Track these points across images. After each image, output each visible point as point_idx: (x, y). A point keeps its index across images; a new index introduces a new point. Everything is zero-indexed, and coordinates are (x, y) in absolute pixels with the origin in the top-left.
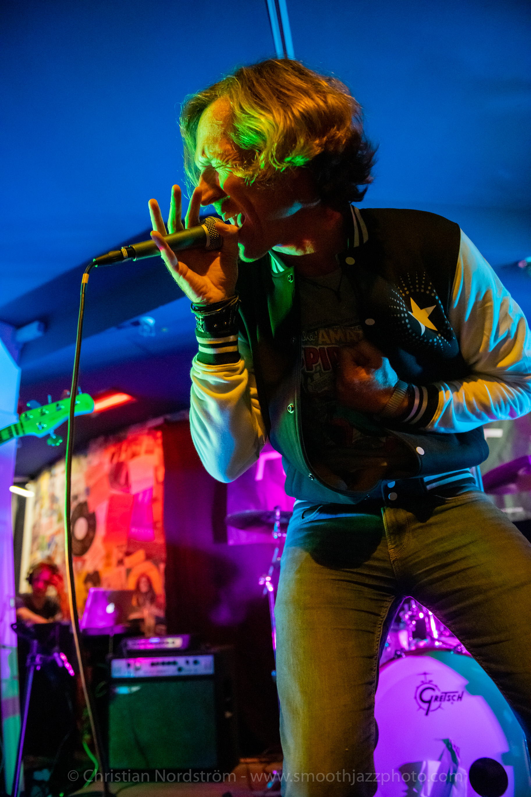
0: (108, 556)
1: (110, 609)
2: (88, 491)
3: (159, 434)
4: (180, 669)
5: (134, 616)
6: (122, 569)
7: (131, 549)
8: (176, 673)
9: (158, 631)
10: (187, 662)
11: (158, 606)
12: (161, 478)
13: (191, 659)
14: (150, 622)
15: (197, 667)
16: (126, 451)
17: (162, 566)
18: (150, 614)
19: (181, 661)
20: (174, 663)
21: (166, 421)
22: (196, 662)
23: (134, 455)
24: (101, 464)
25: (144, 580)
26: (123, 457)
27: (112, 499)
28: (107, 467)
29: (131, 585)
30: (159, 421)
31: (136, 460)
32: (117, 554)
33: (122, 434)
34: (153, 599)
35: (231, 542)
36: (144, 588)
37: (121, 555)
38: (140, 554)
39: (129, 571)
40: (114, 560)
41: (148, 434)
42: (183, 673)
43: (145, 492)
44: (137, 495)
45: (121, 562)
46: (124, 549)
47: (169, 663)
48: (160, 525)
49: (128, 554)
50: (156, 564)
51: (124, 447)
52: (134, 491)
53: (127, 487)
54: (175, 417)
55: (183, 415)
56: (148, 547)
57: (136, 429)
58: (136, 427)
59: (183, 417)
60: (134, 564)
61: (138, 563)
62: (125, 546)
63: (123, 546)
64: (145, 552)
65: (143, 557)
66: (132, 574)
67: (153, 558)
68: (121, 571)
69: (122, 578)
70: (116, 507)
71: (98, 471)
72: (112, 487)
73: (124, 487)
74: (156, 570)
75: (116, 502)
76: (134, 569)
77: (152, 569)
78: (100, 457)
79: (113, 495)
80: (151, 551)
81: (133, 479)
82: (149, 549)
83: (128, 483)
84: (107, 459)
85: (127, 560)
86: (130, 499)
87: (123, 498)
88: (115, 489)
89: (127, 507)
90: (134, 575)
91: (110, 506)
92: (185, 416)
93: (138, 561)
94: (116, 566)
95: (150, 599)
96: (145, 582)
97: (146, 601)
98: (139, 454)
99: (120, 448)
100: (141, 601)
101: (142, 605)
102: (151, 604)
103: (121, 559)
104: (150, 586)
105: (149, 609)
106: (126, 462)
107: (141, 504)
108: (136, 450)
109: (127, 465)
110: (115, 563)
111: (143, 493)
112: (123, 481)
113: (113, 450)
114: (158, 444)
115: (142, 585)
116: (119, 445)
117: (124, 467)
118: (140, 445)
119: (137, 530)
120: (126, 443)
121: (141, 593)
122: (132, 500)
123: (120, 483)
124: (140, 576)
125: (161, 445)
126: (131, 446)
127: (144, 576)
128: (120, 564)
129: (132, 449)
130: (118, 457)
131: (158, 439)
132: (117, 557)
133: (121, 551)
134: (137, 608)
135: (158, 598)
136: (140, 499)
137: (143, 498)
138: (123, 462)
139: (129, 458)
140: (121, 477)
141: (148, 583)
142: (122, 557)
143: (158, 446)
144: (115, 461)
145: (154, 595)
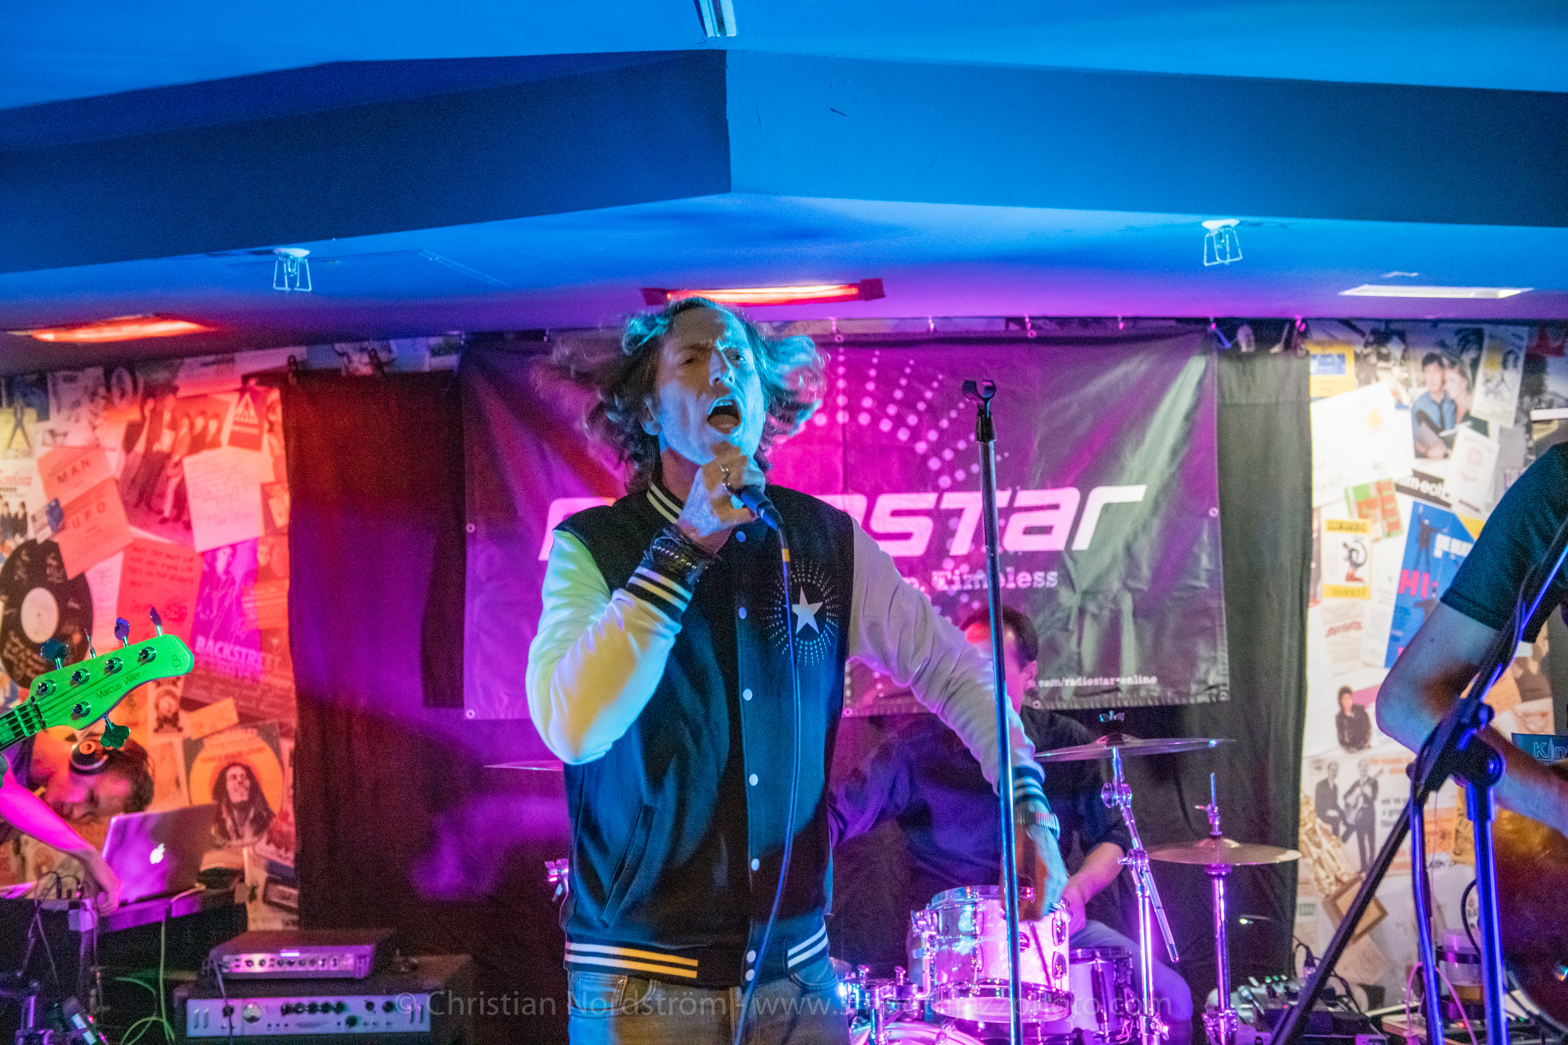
2: (56, 514)
3: (275, 395)
4: (352, 1021)
5: (212, 861)
6: (177, 740)
7: (198, 695)
8: (343, 1029)
9: (276, 900)
10: (370, 1006)
11: (278, 841)
12: (282, 520)
13: (379, 1001)
14: (256, 875)
15: (392, 1016)
16: (174, 426)
17: (287, 746)
18: (255, 858)
19: (355, 1004)
20: (340, 1008)
21: (292, 361)
22: (389, 1007)
23: (199, 443)
24: (96, 446)
25: (237, 771)
26: (165, 442)
27: (134, 550)
29: (201, 795)
30: (276, 359)
31: (205, 455)
33: (160, 376)
34: (262, 823)
35: (470, 714)
36: (237, 795)
37: (168, 705)
38: (225, 710)
39: (192, 749)
41: (242, 392)
42: (358, 1029)
43: (233, 547)
44: (211, 556)
45: (168, 722)
46: (178, 691)
47: (326, 1008)
48: (280, 641)
49: (189, 704)
50: (270, 739)
51: (167, 416)
52: (203, 539)
53: (180, 526)
54: (323, 359)
55: (342, 354)
56: (245, 692)
57: (205, 370)
58: (206, 364)
59: (345, 359)
60: (207, 731)
61: (219, 732)
62: (180, 684)
63: (174, 683)
64: (237, 705)
65: (234, 718)
66: (202, 755)
67: (260, 723)
68: (171, 745)
69: (174, 761)
70: (150, 574)
71: (86, 463)
72: (132, 519)
73: (170, 524)
74: (269, 752)
75: (150, 563)
76: (206, 742)
77: (260, 750)
78: (94, 428)
79: (136, 539)
80: (253, 705)
81: (196, 506)
82: (249, 699)
83: (185, 518)
84: (113, 436)
85: (186, 719)
86: (191, 560)
87: (168, 556)
88: (144, 526)
89: (182, 580)
90: (206, 760)
91: (129, 569)
92: (350, 361)
93: (220, 726)
94: (156, 731)
95: (254, 821)
96: (239, 779)
97: (243, 825)
98: (215, 444)
99: (156, 414)
100: (229, 823)
101: (232, 834)
102: (257, 833)
103: (170, 715)
104: (255, 790)
105: (253, 845)
106: (176, 458)
107: (224, 578)
108: (205, 428)
109: (179, 464)
110: (153, 723)
111: (229, 551)
112: (168, 510)
113: (135, 415)
114: (271, 424)
115: (231, 785)
116: (150, 404)
117: (169, 471)
118: (218, 417)
119: (211, 642)
120: (170, 401)
121: (230, 806)
122: (200, 566)
123: (160, 512)
124: (224, 764)
125: (278, 428)
126: (188, 415)
127: (234, 764)
128: (166, 726)
129: (192, 426)
130: (150, 443)
131: (271, 408)
132: (157, 706)
133: (169, 693)
134: (219, 841)
135: (274, 820)
136: (221, 565)
137: (229, 564)
138: (168, 456)
139: (184, 448)
140: (162, 496)
141: (247, 783)
142: (173, 710)
143: (271, 430)
144: (140, 447)
145: (265, 814)
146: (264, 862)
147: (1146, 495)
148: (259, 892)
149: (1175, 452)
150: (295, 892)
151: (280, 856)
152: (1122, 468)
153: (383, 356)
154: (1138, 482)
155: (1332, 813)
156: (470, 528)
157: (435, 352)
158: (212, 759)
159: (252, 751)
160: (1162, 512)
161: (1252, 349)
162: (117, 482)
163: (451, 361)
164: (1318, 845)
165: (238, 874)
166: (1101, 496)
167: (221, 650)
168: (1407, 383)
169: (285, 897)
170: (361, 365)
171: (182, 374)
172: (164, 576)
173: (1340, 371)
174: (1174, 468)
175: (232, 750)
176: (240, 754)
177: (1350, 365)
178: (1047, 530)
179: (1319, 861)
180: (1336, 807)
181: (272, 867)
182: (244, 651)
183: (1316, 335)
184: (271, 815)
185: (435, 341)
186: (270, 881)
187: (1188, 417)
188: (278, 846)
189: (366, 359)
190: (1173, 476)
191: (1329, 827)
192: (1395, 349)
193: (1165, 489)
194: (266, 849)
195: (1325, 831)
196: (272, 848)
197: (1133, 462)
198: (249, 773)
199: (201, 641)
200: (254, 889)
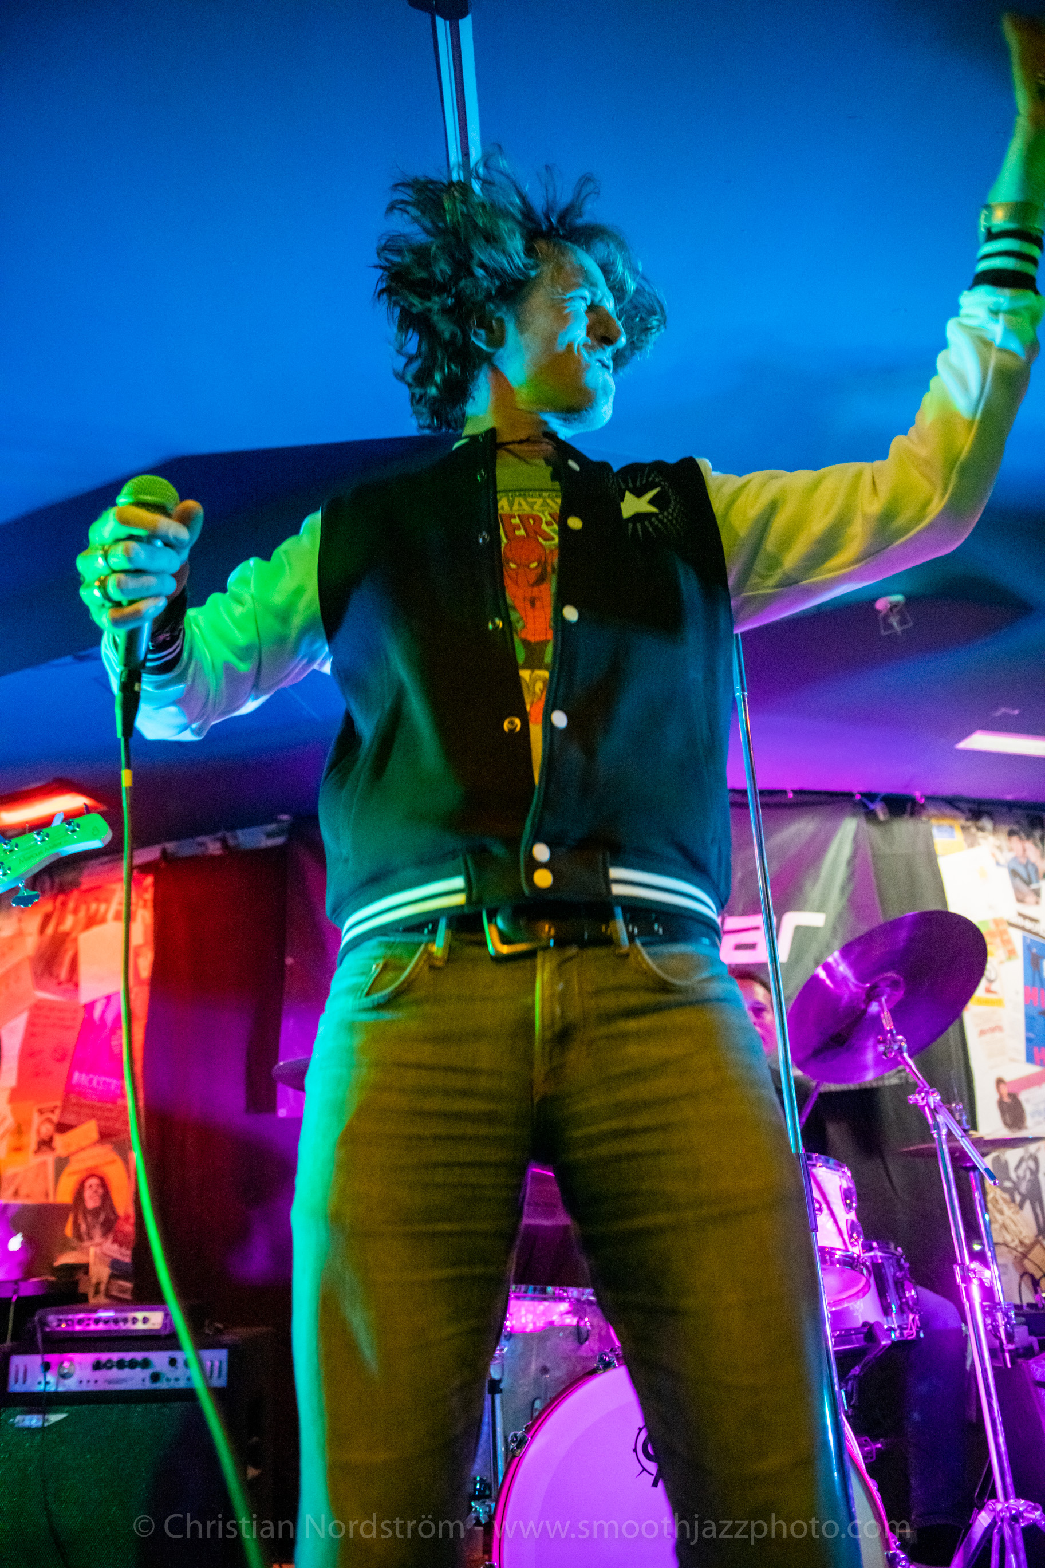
0: (19, 1130)
1: (15, 1244)
3: (149, 880)
4: (156, 1377)
5: (67, 1258)
6: (49, 1158)
7: (70, 1119)
8: (148, 1384)
9: (115, 1293)
10: (173, 1362)
11: (120, 1240)
12: (147, 971)
13: (181, 1355)
14: (100, 1272)
16: (75, 911)
18: (102, 1257)
19: (159, 1359)
20: (145, 1364)
21: (164, 852)
23: (92, 921)
24: (20, 934)
25: (94, 1181)
26: (69, 922)
27: (38, 1010)
28: (31, 943)
29: (64, 1195)
30: (153, 853)
31: (96, 930)
32: (39, 1126)
34: (109, 1226)
35: (282, 1113)
36: (91, 1201)
37: (47, 1129)
38: (89, 1130)
39: (61, 1164)
40: (32, 1140)
41: (128, 880)
42: (162, 1384)
43: (108, 998)
44: (90, 1007)
45: (46, 1144)
46: (55, 1117)
47: (133, 1364)
49: (62, 1128)
50: (122, 1150)
51: (71, 905)
52: (85, 996)
53: (71, 986)
54: (185, 848)
55: (201, 844)
56: (106, 1114)
57: (101, 868)
58: (102, 864)
59: (202, 848)
60: (73, 1149)
61: (83, 1149)
62: (58, 1112)
63: (53, 1111)
64: (99, 1126)
65: (95, 1135)
66: (68, 1170)
67: (114, 1139)
68: (44, 1164)
69: (46, 1177)
70: (45, 1026)
71: (11, 948)
72: (39, 985)
73: (64, 986)
74: (120, 1164)
75: (47, 1017)
76: (73, 1159)
77: (113, 1162)
78: (20, 920)
79: (40, 1001)
80: (110, 1124)
81: (85, 970)
82: (107, 1119)
83: (74, 979)
84: (32, 923)
85: (59, 1140)
86: (76, 1011)
87: (61, 1011)
88: (44, 989)
89: (68, 1028)
90: (70, 1174)
91: (31, 1024)
92: (207, 848)
93: (84, 1144)
94: (36, 1152)
95: (103, 1225)
96: (94, 1188)
97: (94, 1227)
98: (103, 920)
99: (64, 904)
100: (83, 1227)
101: (85, 1237)
102: (105, 1235)
103: (46, 1139)
104: (106, 1196)
105: (100, 1245)
106: (73, 935)
107: (98, 1022)
108: (97, 911)
109: (75, 940)
110: (33, 1145)
111: (104, 1001)
112: (63, 973)
113: (48, 907)
114: (145, 901)
115: (88, 1194)
116: (61, 898)
117: (69, 945)
118: (107, 901)
119: (84, 1076)
120: (75, 894)
121: (86, 1212)
122: (81, 1015)
123: (57, 977)
124: (84, 1175)
125: (150, 904)
126: (85, 902)
127: (93, 1175)
128: (44, 1148)
129: (88, 909)
130: (58, 925)
131: (146, 890)
132: (38, 1132)
133: (49, 1120)
134: (74, 1242)
135: (120, 1222)
136: (97, 1013)
137: (104, 1012)
138: (67, 934)
139: (80, 926)
140: (60, 965)
141: (101, 1191)
142: (50, 1134)
143: (145, 906)
144: (50, 930)
145: (112, 1217)
146: (108, 1260)
147: (826, 921)
148: (102, 1288)
149: (843, 889)
150: (129, 1285)
151: (121, 1254)
152: (806, 900)
153: (231, 842)
154: (820, 909)
155: (1008, 1184)
156: (289, 961)
157: (270, 835)
158: (74, 1173)
159: (107, 1163)
160: (839, 935)
161: (887, 817)
162: (30, 958)
163: (279, 840)
164: (1001, 1212)
165: (85, 1268)
166: (792, 920)
167: (91, 1081)
168: (1000, 848)
169: (123, 1290)
170: (214, 848)
171: (86, 872)
172: (53, 1026)
173: (953, 837)
174: (844, 901)
175: (90, 1163)
176: (97, 1167)
177: (958, 834)
178: (752, 946)
179: (1004, 1226)
180: (1009, 1179)
181: (115, 1264)
182: (108, 1080)
183: (932, 811)
184: (117, 1217)
185: (272, 827)
186: (112, 1277)
187: (850, 862)
188: (121, 1245)
189: (218, 845)
190: (844, 907)
191: (1007, 1196)
192: (986, 823)
193: (840, 916)
194: (112, 1249)
195: (1004, 1200)
196: (116, 1247)
197: (814, 892)
198: (104, 1183)
199: (76, 1075)
200: (98, 1284)
